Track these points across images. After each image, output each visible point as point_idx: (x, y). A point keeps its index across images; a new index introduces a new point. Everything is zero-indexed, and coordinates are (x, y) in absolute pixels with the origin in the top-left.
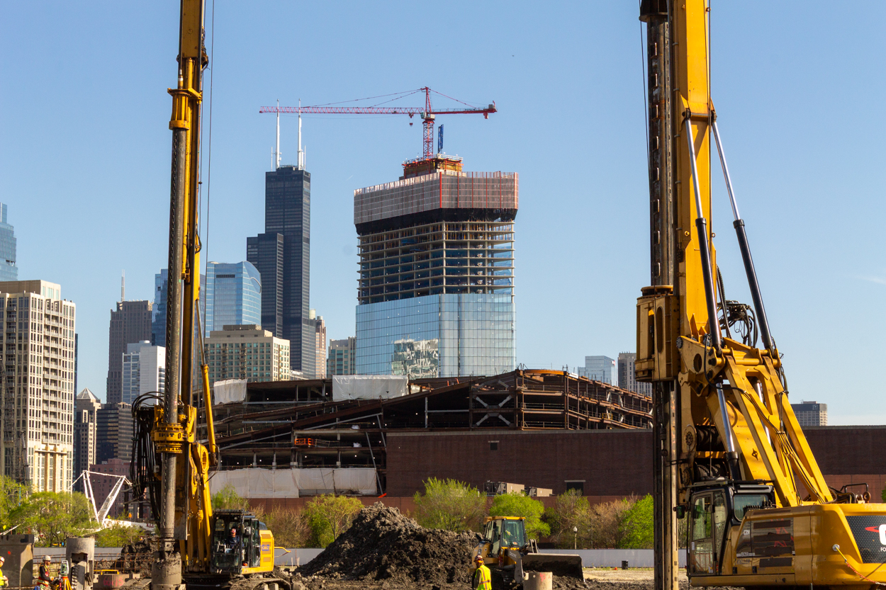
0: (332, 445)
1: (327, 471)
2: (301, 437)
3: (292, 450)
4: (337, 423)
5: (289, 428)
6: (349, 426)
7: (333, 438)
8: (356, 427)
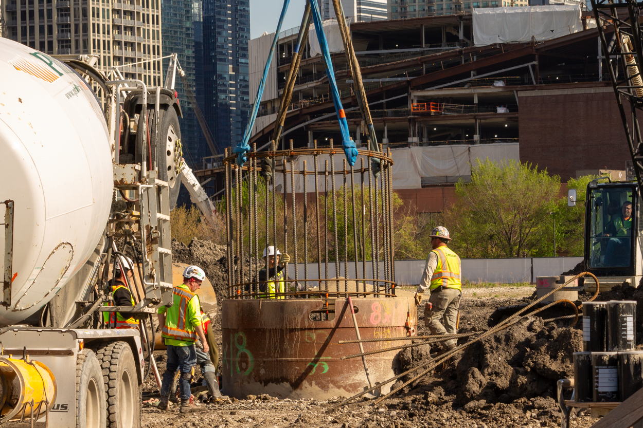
0: (468, 110)
1: (461, 148)
2: (421, 100)
3: (410, 120)
4: (472, 78)
5: (404, 88)
6: (490, 82)
7: (468, 100)
8: (500, 84)
